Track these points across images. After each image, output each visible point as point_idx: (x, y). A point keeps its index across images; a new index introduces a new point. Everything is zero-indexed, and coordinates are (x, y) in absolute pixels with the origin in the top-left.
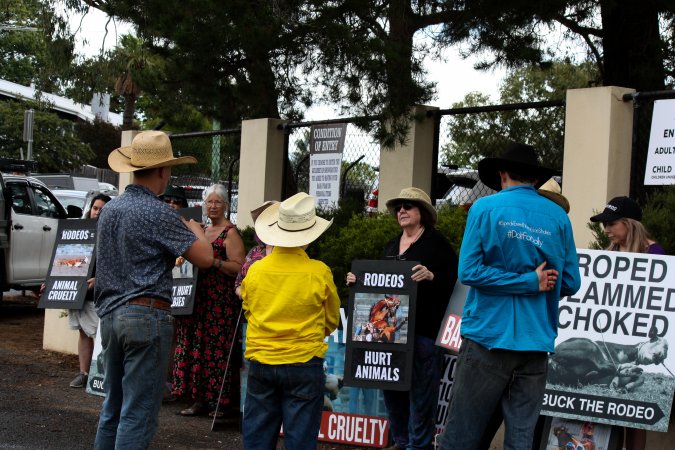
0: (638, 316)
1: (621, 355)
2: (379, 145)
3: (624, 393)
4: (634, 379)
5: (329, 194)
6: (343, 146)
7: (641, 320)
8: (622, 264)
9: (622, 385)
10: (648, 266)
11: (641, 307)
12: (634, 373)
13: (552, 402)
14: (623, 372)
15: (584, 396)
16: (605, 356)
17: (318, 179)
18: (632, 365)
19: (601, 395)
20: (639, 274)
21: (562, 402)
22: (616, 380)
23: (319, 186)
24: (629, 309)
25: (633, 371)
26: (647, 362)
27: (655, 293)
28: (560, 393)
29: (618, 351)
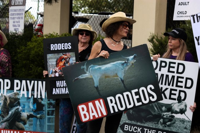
0: (171, 90)
1: (164, 108)
2: (43, 3)
3: (166, 127)
4: (170, 120)
5: (19, 26)
6: (25, 3)
7: (173, 92)
8: (163, 64)
9: (164, 123)
10: (176, 66)
11: (173, 85)
12: (170, 118)
13: (131, 129)
14: (165, 117)
15: (146, 127)
16: (156, 109)
17: (14, 18)
18: (169, 114)
19: (154, 127)
20: (171, 69)
21: (135, 129)
22: (161, 120)
23: (14, 22)
24: (167, 86)
25: (170, 116)
26: (177, 113)
27: (180, 80)
28: (134, 125)
29: (162, 106)
